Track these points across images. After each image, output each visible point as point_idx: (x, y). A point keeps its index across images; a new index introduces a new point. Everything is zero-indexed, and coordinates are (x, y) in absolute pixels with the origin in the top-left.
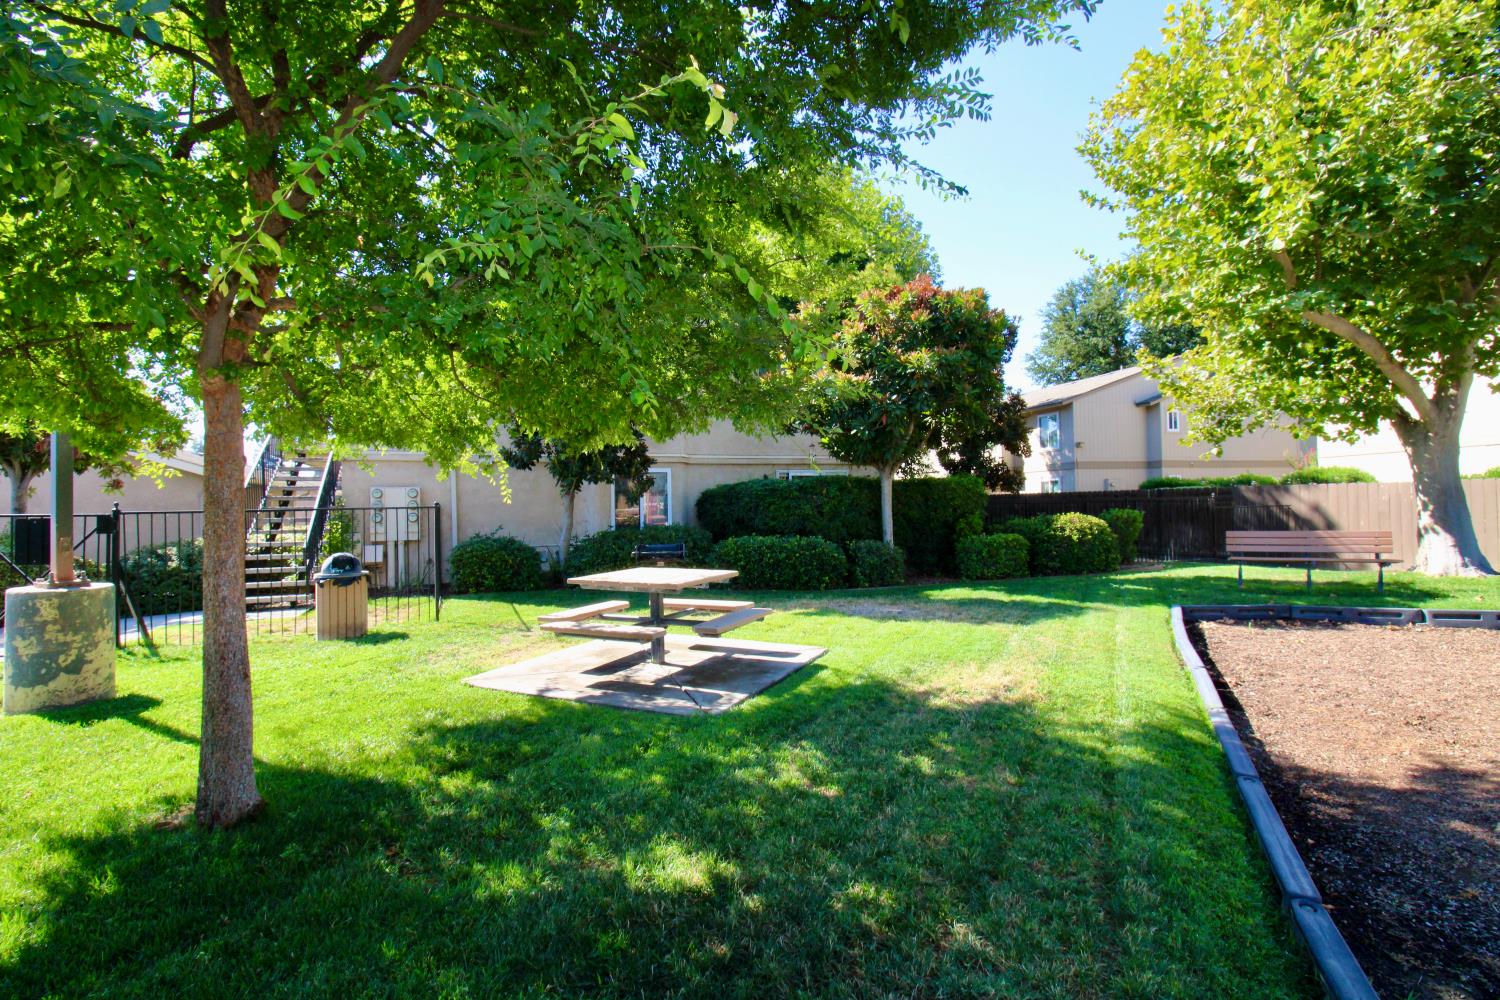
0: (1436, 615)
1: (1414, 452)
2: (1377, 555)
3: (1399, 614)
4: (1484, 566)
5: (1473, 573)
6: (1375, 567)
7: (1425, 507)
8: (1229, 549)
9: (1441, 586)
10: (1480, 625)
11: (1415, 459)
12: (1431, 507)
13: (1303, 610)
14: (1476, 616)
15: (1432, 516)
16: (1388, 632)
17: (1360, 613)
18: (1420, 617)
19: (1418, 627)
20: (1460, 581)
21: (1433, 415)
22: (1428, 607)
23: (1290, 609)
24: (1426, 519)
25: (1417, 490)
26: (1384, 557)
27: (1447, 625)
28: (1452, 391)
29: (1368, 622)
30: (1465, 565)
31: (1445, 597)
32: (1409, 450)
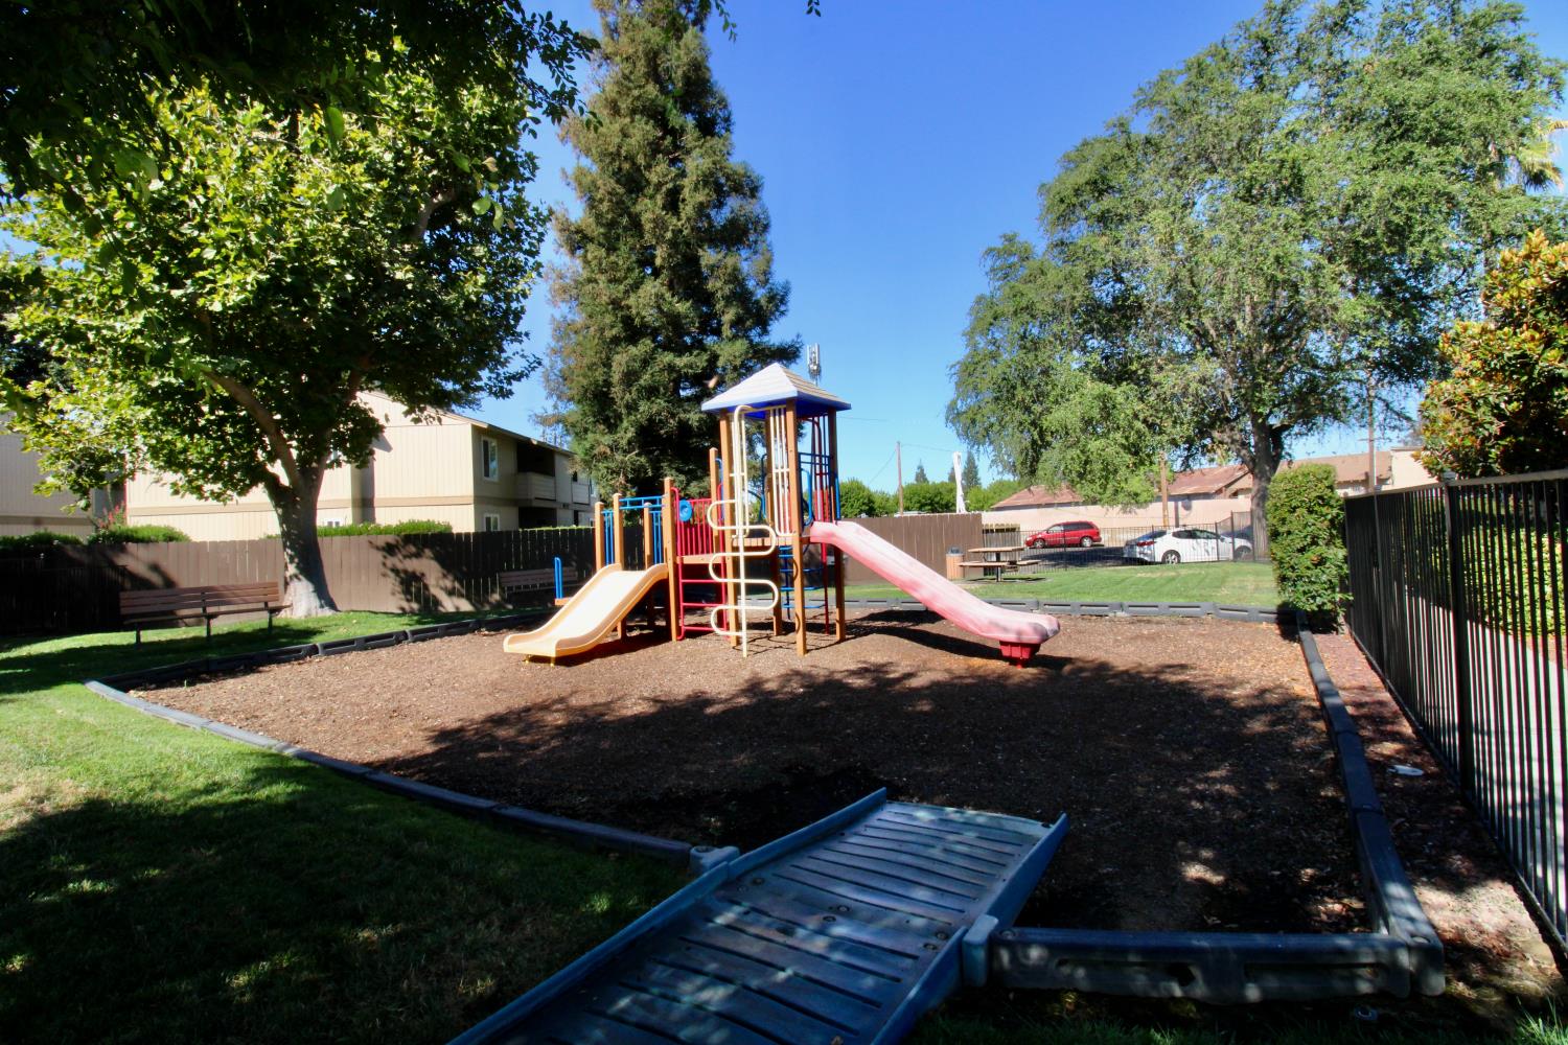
0: (326, 646)
1: (284, 513)
2: (266, 604)
3: (299, 651)
4: (333, 606)
5: (328, 612)
6: (266, 614)
7: (292, 559)
8: (124, 611)
9: (311, 625)
10: (354, 649)
11: (283, 519)
12: (296, 560)
13: (220, 662)
14: (351, 642)
15: (298, 567)
16: (296, 667)
17: (269, 655)
18: (314, 650)
19: (316, 659)
20: (323, 619)
21: (301, 483)
22: (318, 641)
23: (208, 662)
24: (292, 569)
25: (285, 547)
26: (271, 605)
27: (334, 653)
28: (314, 465)
29: (279, 662)
30: (322, 607)
31: (321, 632)
32: (280, 511)
